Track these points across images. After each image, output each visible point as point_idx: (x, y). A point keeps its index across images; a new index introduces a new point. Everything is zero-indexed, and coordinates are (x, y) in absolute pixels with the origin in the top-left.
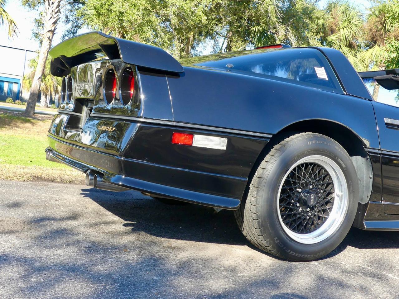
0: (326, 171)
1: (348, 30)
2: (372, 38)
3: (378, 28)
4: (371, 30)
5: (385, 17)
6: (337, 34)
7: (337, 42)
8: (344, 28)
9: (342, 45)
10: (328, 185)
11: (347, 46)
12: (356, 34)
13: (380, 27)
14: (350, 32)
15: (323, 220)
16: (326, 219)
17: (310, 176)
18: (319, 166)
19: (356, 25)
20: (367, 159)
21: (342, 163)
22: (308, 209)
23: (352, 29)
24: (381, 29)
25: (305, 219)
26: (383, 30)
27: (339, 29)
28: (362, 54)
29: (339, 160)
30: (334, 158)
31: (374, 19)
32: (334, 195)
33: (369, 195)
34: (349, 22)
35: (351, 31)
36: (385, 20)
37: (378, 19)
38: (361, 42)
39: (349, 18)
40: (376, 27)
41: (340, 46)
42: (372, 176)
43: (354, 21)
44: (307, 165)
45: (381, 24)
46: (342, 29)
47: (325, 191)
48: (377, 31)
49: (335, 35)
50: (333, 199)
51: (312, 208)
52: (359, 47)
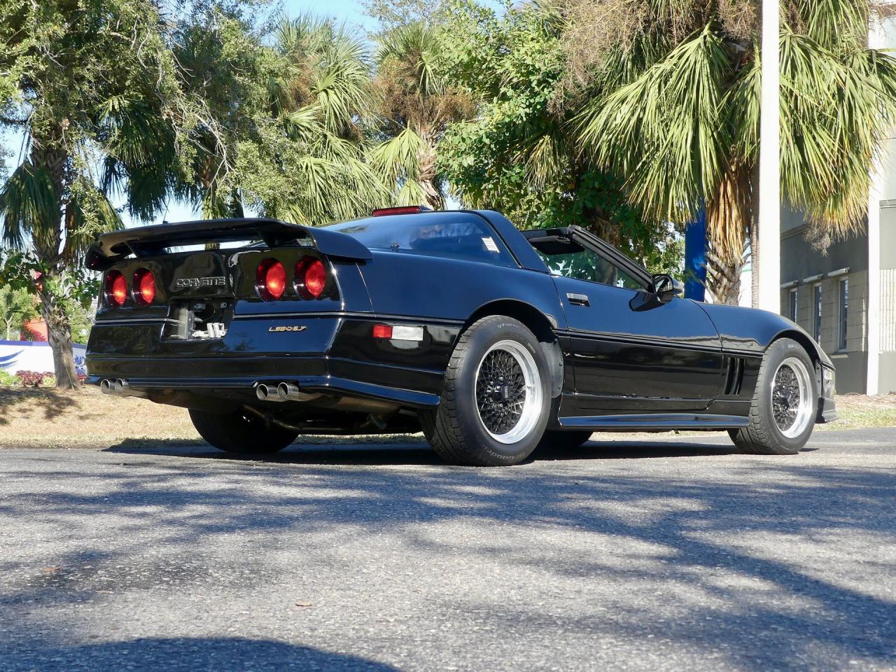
0: (514, 360)
1: (339, 95)
2: (396, 111)
3: (406, 85)
4: (390, 91)
5: (421, 59)
6: (311, 105)
7: (317, 126)
8: (328, 90)
9: (328, 134)
10: (518, 375)
11: (340, 136)
12: (356, 103)
13: (411, 82)
14: (345, 99)
15: (516, 418)
16: (519, 416)
17: (500, 364)
18: (508, 353)
19: (355, 82)
20: (555, 343)
21: (532, 348)
22: (501, 405)
23: (347, 92)
24: (414, 87)
25: (499, 416)
26: (418, 91)
27: (316, 94)
28: (378, 153)
29: (529, 344)
30: (524, 343)
31: (395, 64)
32: (524, 388)
33: (561, 386)
34: (337, 76)
35: (347, 97)
36: (422, 67)
37: (404, 65)
38: (369, 120)
39: (337, 66)
40: (400, 82)
41: (325, 136)
42: (562, 363)
43: (349, 71)
44: (495, 353)
45: (413, 75)
46: (324, 94)
47: (516, 383)
48: (404, 94)
49: (306, 110)
50: (524, 392)
51: (505, 404)
52: (368, 133)
